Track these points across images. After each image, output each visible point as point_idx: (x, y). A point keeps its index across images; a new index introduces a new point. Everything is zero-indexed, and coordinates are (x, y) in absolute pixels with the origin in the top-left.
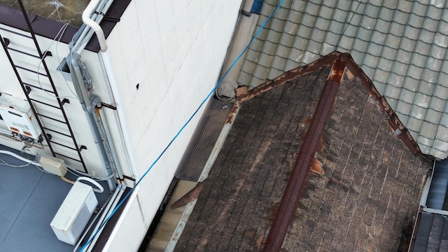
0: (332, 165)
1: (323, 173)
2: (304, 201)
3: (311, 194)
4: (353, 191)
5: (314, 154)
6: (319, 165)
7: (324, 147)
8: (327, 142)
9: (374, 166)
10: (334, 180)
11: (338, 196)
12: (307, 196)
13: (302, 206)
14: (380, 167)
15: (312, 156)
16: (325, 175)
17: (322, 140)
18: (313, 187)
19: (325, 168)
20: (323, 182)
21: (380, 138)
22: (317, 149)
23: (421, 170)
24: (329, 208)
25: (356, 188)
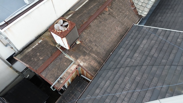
0: (111, 10)
1: (108, 11)
2: (100, 16)
3: (103, 15)
4: (115, 18)
5: (107, 6)
6: (108, 9)
7: (110, 5)
8: (112, 5)
9: (124, 14)
10: (111, 14)
11: (111, 18)
12: (102, 15)
13: (99, 17)
14: (125, 15)
15: (106, 6)
16: (109, 12)
17: (110, 4)
18: (104, 14)
19: (109, 10)
20: (107, 13)
21: (127, 8)
22: (108, 5)
23: (137, 19)
24: (107, 20)
25: (116, 17)
